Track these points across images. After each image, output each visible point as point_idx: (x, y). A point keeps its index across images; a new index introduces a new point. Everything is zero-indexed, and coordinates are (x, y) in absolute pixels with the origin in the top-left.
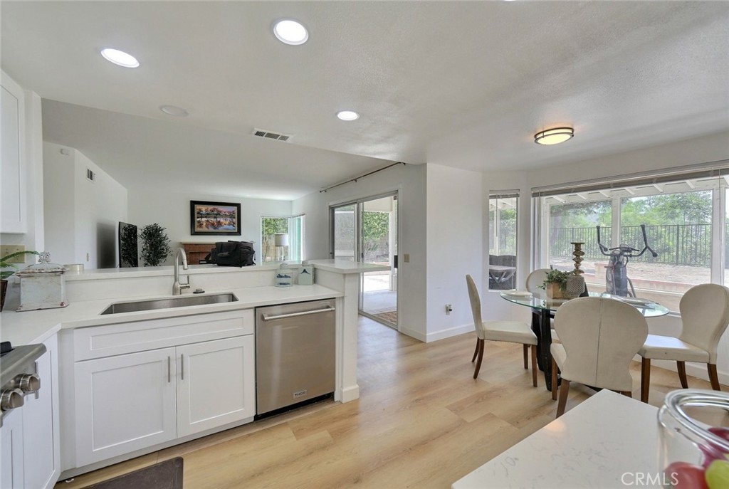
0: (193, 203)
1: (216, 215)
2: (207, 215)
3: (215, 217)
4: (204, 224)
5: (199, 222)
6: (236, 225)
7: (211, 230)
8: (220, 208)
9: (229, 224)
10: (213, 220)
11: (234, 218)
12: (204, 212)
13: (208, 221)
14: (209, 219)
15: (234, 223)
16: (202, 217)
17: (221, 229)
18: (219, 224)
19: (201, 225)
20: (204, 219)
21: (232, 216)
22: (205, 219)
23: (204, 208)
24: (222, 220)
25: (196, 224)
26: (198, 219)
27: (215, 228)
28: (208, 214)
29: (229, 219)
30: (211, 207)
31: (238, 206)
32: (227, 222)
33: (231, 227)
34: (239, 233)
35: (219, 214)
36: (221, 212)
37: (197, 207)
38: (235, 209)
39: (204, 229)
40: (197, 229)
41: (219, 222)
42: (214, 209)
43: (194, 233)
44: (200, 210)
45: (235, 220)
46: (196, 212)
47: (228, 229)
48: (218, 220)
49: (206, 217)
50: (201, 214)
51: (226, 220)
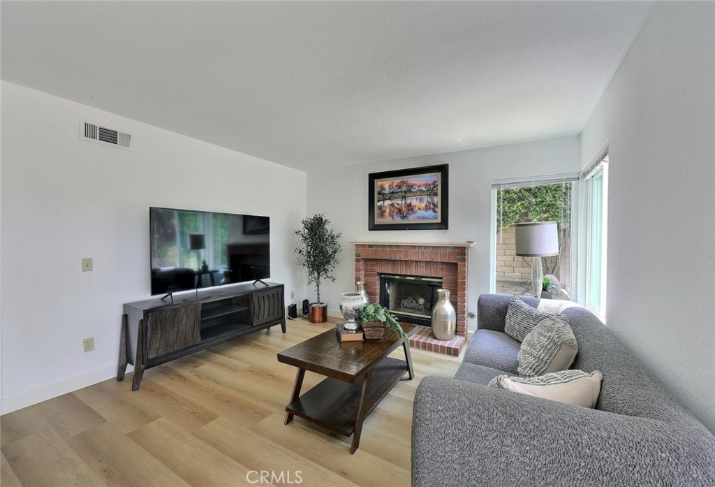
0: (373, 177)
1: (406, 192)
2: (392, 195)
3: (404, 197)
4: (388, 211)
5: (380, 208)
6: (439, 210)
7: (398, 220)
8: (412, 180)
9: (427, 208)
10: (400, 202)
11: (436, 194)
12: (387, 191)
13: (392, 205)
15: (435, 206)
16: (384, 200)
17: (412, 219)
18: (410, 208)
20: (387, 203)
21: (432, 193)
23: (386, 184)
25: (377, 211)
26: (379, 204)
27: (403, 217)
28: (392, 193)
29: (426, 198)
30: (396, 181)
31: (443, 170)
32: (423, 205)
33: (430, 213)
34: (444, 225)
35: (409, 190)
36: (412, 186)
37: (378, 183)
38: (437, 177)
39: (387, 220)
40: (378, 221)
41: (410, 205)
42: (403, 182)
43: (374, 227)
44: (382, 188)
45: (438, 200)
46: (377, 190)
47: (424, 218)
48: (408, 202)
49: (390, 199)
50: (383, 194)
51: (421, 201)
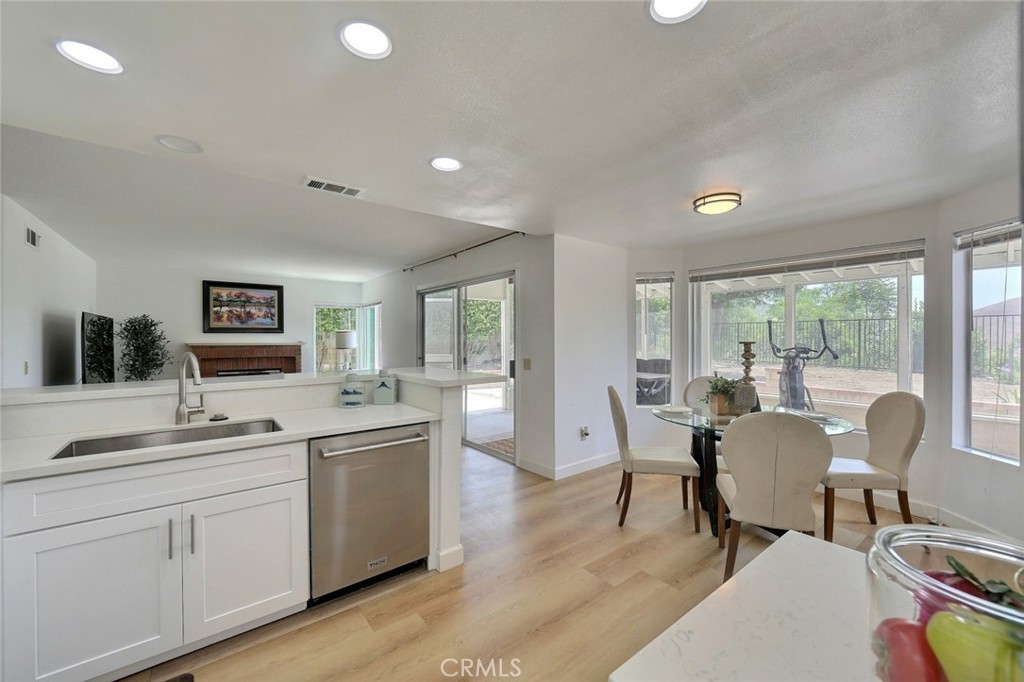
0: (207, 285)
1: (245, 302)
2: (230, 303)
3: (243, 306)
4: (226, 316)
5: (217, 313)
6: (276, 318)
7: (237, 324)
8: (251, 292)
9: (265, 316)
10: (239, 309)
11: (274, 307)
12: (225, 298)
13: (231, 311)
14: (233, 309)
15: (273, 315)
16: (221, 306)
17: (251, 324)
18: (249, 315)
19: (219, 318)
20: (225, 309)
21: (269, 304)
22: (227, 308)
23: (224, 293)
24: (253, 311)
25: (212, 316)
26: (215, 309)
27: (242, 322)
28: (231, 301)
29: (264, 309)
30: (235, 291)
31: (279, 289)
32: (262, 314)
33: (268, 320)
34: (280, 329)
35: (249, 300)
36: (251, 298)
37: (214, 291)
38: (274, 293)
39: (225, 323)
40: (214, 324)
41: (249, 312)
42: (242, 294)
43: (208, 329)
44: (219, 295)
45: (275, 311)
46: (212, 297)
47: (262, 324)
48: (248, 310)
49: (227, 306)
50: (221, 301)
51: (260, 310)
